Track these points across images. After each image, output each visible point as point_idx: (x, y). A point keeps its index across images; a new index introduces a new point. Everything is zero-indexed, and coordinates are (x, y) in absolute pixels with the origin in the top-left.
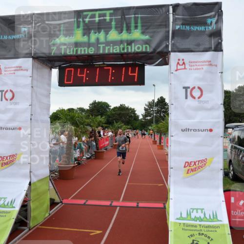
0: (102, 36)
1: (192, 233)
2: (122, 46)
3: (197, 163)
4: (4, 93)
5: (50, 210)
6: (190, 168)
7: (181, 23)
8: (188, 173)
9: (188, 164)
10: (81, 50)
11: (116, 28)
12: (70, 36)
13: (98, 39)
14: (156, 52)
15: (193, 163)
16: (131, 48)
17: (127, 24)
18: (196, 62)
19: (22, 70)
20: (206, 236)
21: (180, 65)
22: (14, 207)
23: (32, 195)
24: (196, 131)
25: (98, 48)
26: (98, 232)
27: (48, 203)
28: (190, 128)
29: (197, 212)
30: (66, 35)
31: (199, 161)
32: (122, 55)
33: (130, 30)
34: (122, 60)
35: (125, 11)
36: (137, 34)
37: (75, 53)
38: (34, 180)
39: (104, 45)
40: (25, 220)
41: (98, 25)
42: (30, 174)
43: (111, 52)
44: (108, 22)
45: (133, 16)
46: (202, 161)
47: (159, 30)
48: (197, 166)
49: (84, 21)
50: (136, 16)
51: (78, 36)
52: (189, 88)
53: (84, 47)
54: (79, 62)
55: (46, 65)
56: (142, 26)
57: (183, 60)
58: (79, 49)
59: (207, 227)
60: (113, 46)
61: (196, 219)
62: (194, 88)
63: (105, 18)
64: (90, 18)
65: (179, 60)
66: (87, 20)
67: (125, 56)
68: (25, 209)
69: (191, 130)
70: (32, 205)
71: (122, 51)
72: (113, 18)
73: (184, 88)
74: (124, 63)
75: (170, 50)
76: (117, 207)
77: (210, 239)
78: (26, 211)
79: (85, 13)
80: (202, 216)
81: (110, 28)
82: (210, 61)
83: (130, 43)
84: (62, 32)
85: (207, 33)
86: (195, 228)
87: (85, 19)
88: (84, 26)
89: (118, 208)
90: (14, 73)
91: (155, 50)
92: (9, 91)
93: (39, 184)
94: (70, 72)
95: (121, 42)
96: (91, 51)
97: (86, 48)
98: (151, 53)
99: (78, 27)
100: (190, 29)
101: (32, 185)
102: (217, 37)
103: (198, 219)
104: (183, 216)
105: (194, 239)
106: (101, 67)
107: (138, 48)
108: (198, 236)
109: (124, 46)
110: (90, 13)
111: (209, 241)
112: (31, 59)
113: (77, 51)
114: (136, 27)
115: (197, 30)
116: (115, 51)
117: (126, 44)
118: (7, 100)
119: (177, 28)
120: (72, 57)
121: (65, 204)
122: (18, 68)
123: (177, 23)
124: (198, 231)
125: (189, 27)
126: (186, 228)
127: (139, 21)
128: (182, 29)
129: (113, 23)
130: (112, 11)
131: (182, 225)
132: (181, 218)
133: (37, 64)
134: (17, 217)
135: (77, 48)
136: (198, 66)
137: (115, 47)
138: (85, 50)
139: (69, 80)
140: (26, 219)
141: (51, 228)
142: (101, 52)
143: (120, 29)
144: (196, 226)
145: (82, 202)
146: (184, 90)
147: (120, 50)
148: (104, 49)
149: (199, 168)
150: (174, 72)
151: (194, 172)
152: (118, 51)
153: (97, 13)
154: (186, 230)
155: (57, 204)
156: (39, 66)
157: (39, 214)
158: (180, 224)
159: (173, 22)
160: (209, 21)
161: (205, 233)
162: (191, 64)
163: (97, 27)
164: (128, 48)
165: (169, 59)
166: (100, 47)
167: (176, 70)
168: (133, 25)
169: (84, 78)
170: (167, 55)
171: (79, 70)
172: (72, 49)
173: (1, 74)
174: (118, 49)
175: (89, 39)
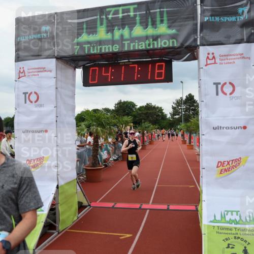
0: (126, 32)
1: (227, 236)
2: (147, 42)
3: (230, 163)
4: (27, 95)
5: (79, 213)
6: (224, 168)
7: (210, 14)
8: (221, 173)
9: (220, 164)
10: (105, 48)
11: (141, 23)
12: (93, 34)
13: (122, 36)
14: (184, 47)
15: (226, 163)
16: (158, 44)
17: (152, 19)
18: (227, 56)
19: (45, 71)
20: (242, 239)
21: (209, 59)
22: (43, 211)
23: (60, 198)
24: (229, 129)
25: (123, 45)
26: (128, 236)
27: (76, 206)
28: (222, 126)
29: (232, 215)
30: (89, 33)
31: (233, 161)
32: (148, 51)
33: (156, 25)
34: (148, 57)
35: (149, 4)
36: (163, 29)
37: (99, 52)
38: (62, 183)
40: (54, 224)
41: (122, 22)
42: (58, 177)
43: (137, 48)
44: (132, 18)
45: (158, 10)
46: (236, 160)
47: (186, 23)
48: (231, 165)
49: (107, 18)
50: (161, 10)
51: (102, 34)
52: (220, 83)
53: (108, 45)
54: (104, 60)
55: (70, 65)
56: (168, 20)
57: (213, 54)
58: (103, 47)
59: (243, 230)
60: (138, 42)
61: (231, 221)
62: (225, 84)
63: (129, 14)
64: (114, 14)
65: (209, 54)
66: (110, 16)
67: (151, 52)
68: (53, 212)
69: (223, 128)
70: (61, 209)
71: (148, 48)
72: (138, 13)
73: (214, 84)
74: (150, 59)
75: (198, 43)
76: (146, 209)
77: (247, 243)
78: (55, 214)
79: (108, 10)
80: (238, 218)
81: (135, 24)
82: (242, 54)
83: (156, 38)
84: (85, 31)
85: (238, 23)
86: (230, 232)
87: (108, 16)
88: (107, 23)
89: (148, 211)
90: (38, 75)
91: (182, 45)
92: (33, 93)
93: (66, 187)
95: (147, 38)
96: (116, 49)
97: (110, 46)
98: (179, 48)
99: (102, 24)
100: (220, 20)
101: (60, 189)
102: (249, 27)
103: (233, 221)
104: (217, 219)
105: (230, 243)
106: (126, 65)
107: (165, 43)
108: (233, 240)
109: (150, 41)
110: (113, 9)
111: (246, 245)
112: (55, 59)
113: (101, 49)
114: (162, 21)
115: (227, 20)
116: (140, 48)
117: (151, 40)
118: (31, 102)
119: (205, 20)
120: (96, 56)
121: (93, 207)
122: (42, 70)
123: (205, 14)
124: (234, 234)
125: (218, 18)
126: (220, 231)
127: (165, 15)
128: (211, 20)
129: (138, 18)
130: (136, 6)
131: (216, 228)
132: (215, 221)
133: (61, 65)
134: (46, 221)
135: (101, 46)
136: (229, 59)
137: (140, 43)
138: (109, 48)
140: (55, 222)
141: (80, 231)
142: (126, 49)
143: (145, 24)
144: (231, 229)
145: (110, 205)
146: (215, 86)
147: (146, 46)
148: (129, 45)
149: (233, 167)
150: (204, 68)
151: (228, 173)
152: (144, 48)
153: (121, 9)
154: (220, 233)
155: (85, 207)
156: (63, 66)
157: (68, 217)
158: (214, 227)
159: (201, 14)
160: (240, 10)
161: (241, 237)
162: (222, 58)
163: (121, 23)
164: (153, 44)
165: (198, 54)
166: (124, 44)
167: (206, 65)
168: (158, 19)
169: (109, 77)
170: (196, 49)
171: (103, 68)
172: (96, 47)
173: (25, 76)
174: (144, 45)
175: (113, 36)
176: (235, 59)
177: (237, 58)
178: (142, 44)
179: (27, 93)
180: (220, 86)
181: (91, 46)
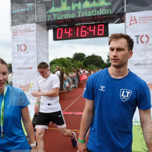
0: (79, 5)
2: (93, 11)
4: (19, 47)
10: (66, 16)
12: (59, 7)
13: (77, 8)
14: (116, 14)
16: (99, 12)
19: (30, 31)
21: (132, 21)
24: (145, 65)
25: (78, 14)
28: (140, 63)
30: (56, 7)
32: (93, 17)
34: (94, 21)
36: (102, 3)
39: (81, 11)
43: (86, 15)
46: (149, 84)
51: (64, 7)
52: (139, 36)
53: (68, 14)
54: (66, 24)
57: (135, 17)
58: (65, 15)
60: (87, 12)
62: (143, 36)
65: (132, 17)
67: (95, 18)
69: (141, 64)
71: (93, 15)
73: (136, 36)
74: (94, 23)
75: (125, 11)
90: (25, 34)
92: (23, 45)
94: (60, 31)
95: (92, 9)
96: (73, 16)
97: (70, 15)
98: (113, 15)
104: (137, 120)
106: (80, 27)
107: (104, 12)
112: (35, 24)
113: (64, 16)
116: (88, 15)
117: (95, 10)
118: (22, 51)
120: (61, 21)
122: (28, 31)
131: (137, 126)
132: (136, 122)
135: (64, 15)
136: (145, 20)
137: (88, 12)
138: (69, 16)
139: (59, 36)
142: (79, 16)
147: (92, 14)
148: (81, 14)
150: (129, 26)
152: (91, 15)
158: (136, 125)
162: (140, 19)
164: (97, 12)
165: (124, 19)
167: (130, 25)
169: (69, 34)
170: (123, 15)
171: (66, 29)
172: (60, 16)
173: (17, 35)
174: (90, 13)
175: (71, 8)
176: (149, 20)
177: (150, 20)
178: (89, 13)
179: (19, 45)
180: (139, 38)
181: (57, 15)
